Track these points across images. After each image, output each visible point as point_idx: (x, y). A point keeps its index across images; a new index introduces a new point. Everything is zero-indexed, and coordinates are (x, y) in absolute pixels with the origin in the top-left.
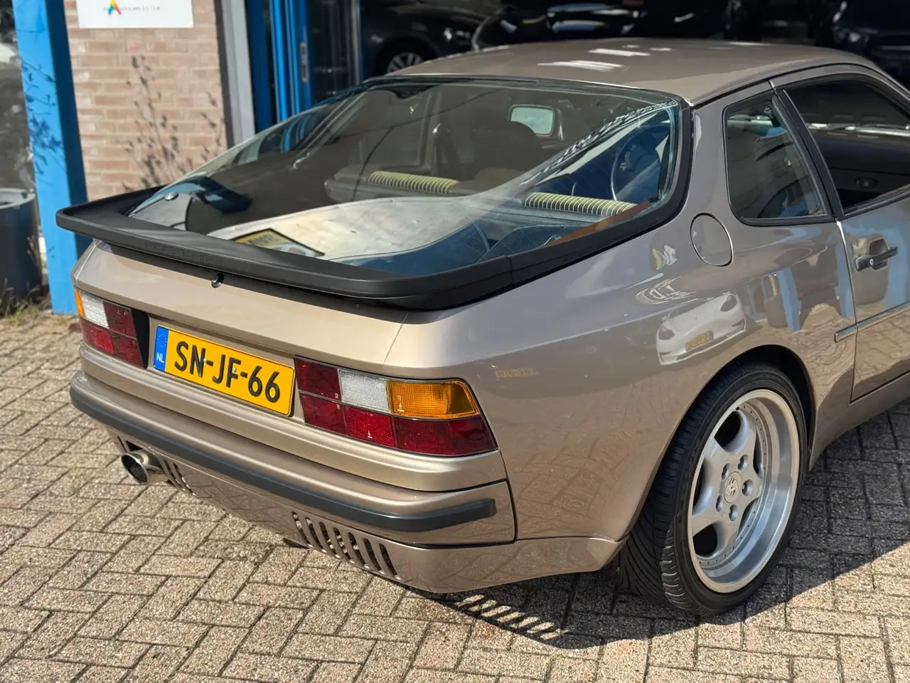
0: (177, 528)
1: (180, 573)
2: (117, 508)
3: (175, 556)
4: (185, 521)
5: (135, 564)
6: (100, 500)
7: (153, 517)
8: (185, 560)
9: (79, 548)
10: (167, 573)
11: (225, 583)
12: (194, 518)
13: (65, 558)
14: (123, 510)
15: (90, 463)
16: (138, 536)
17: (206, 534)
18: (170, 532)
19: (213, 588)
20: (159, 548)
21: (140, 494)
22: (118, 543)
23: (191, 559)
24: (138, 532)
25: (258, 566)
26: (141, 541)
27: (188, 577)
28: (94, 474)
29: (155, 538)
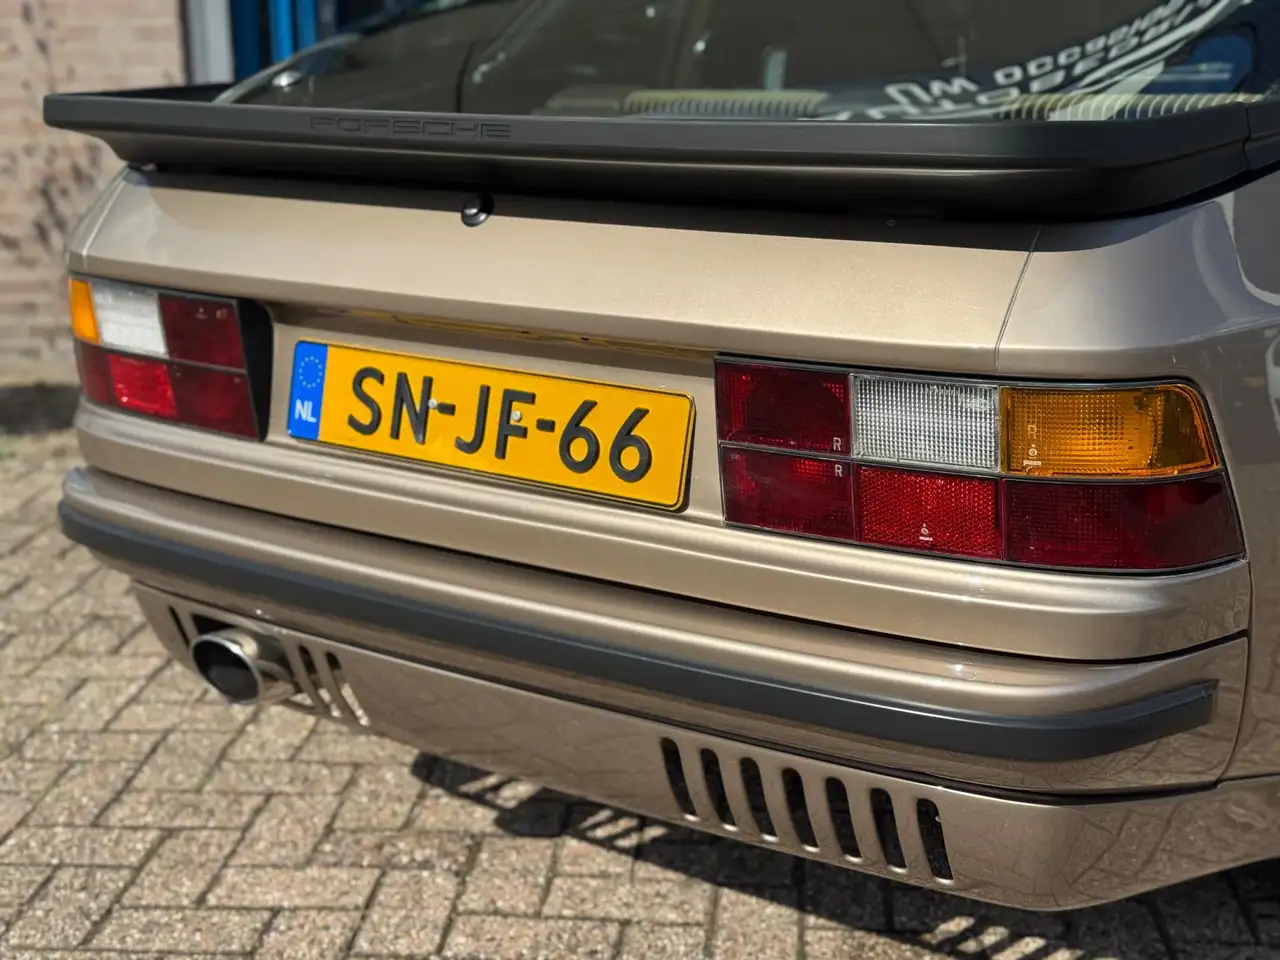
0: (257, 812)
1: (298, 901)
2: (115, 776)
3: (275, 866)
4: (269, 796)
5: (189, 888)
6: (71, 764)
7: (198, 791)
8: (299, 875)
9: (55, 861)
10: (270, 904)
11: (406, 918)
12: (288, 789)
13: (30, 883)
14: (129, 781)
15: (28, 695)
16: (181, 829)
17: (325, 820)
18: (245, 818)
19: (384, 930)
20: (233, 853)
21: (154, 749)
22: (140, 843)
23: (313, 871)
24: (177, 823)
25: (461, 875)
26: (189, 840)
27: (320, 909)
28: (44, 715)
29: (217, 833)
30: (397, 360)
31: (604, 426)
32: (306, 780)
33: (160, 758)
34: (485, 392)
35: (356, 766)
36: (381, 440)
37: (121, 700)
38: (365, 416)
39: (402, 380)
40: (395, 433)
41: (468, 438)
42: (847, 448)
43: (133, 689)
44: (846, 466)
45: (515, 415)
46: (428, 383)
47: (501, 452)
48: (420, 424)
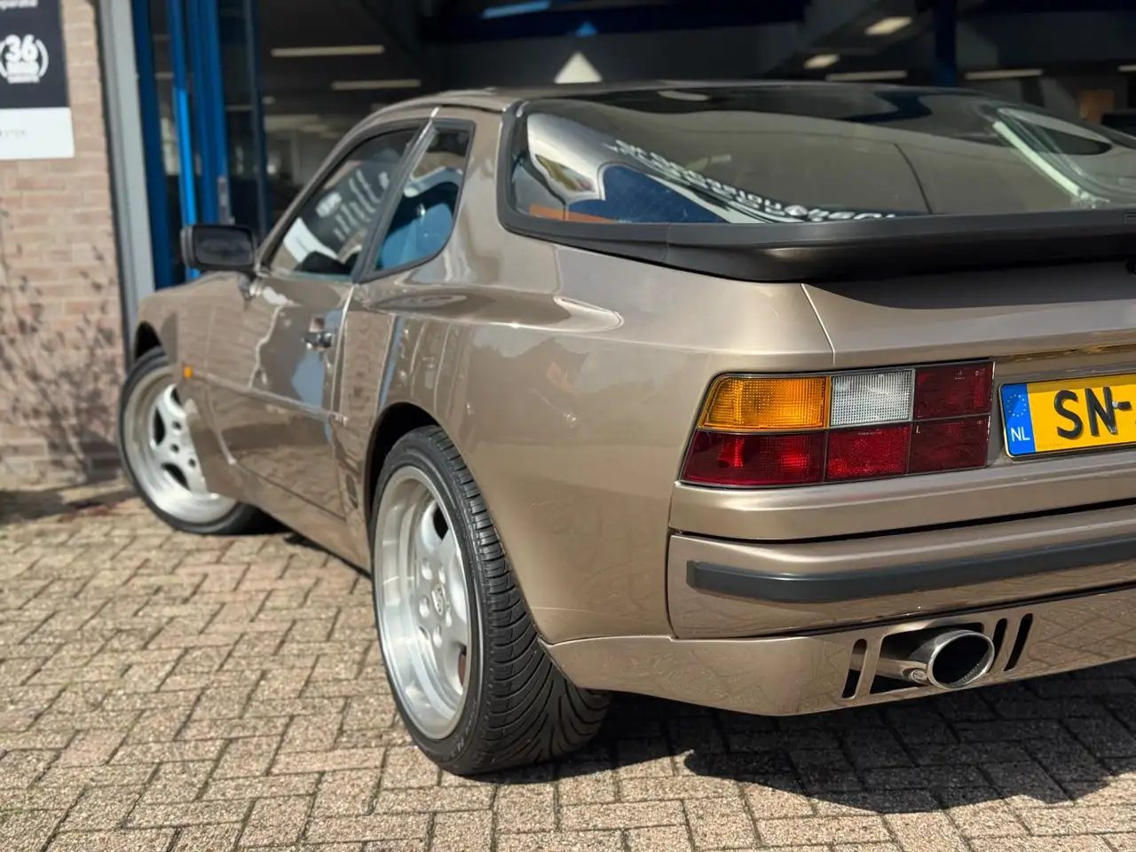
0: (287, 726)
1: (335, 767)
2: (179, 714)
3: (312, 752)
4: (292, 718)
5: (258, 767)
6: (143, 711)
7: (241, 717)
8: (330, 755)
9: (157, 761)
10: (316, 770)
11: (411, 770)
12: (304, 712)
13: (145, 773)
14: (189, 716)
15: (93, 676)
16: (237, 739)
17: (336, 727)
18: (280, 730)
19: (398, 776)
20: (279, 748)
21: (198, 699)
22: (212, 749)
23: (338, 752)
24: (233, 735)
26: (245, 744)
27: (352, 770)
28: (109, 686)
29: (264, 739)
32: (314, 707)
33: (204, 702)
35: (347, 697)
37: (162, 674)
43: (168, 667)
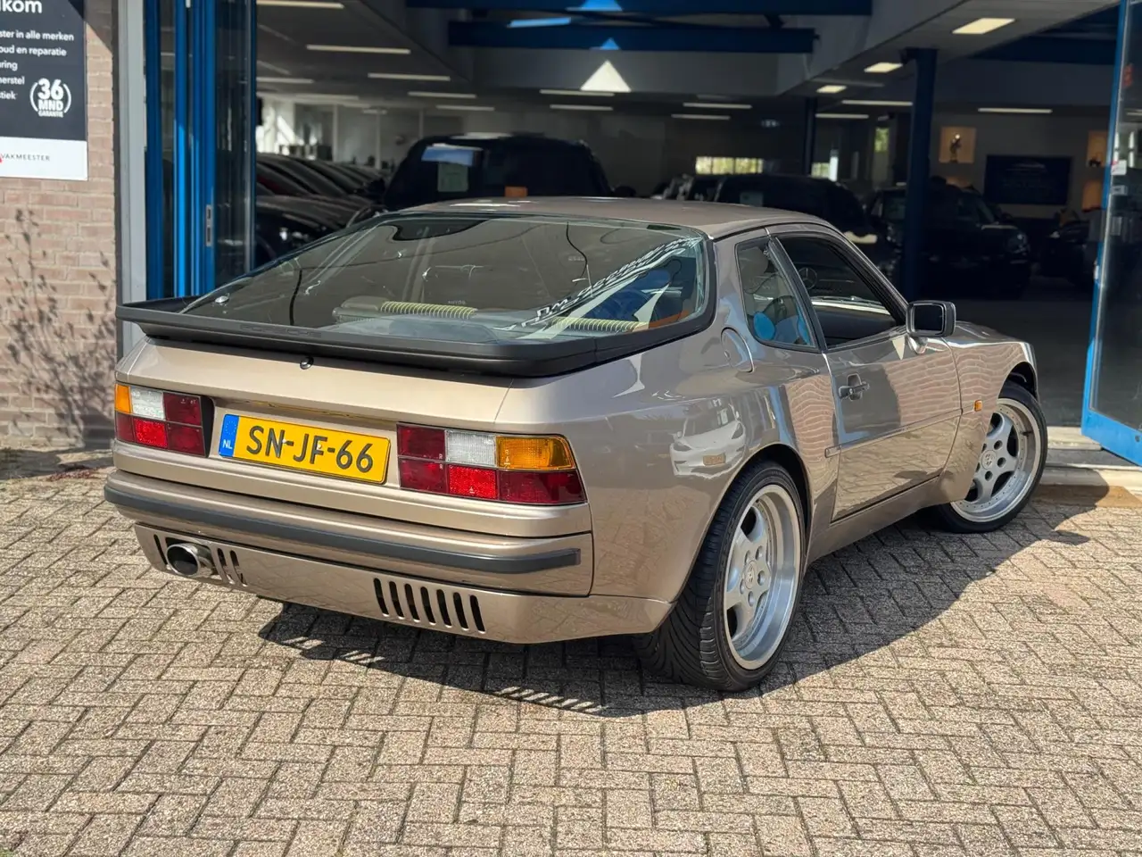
1: (206, 678)
2: (106, 634)
3: (193, 667)
4: (186, 643)
5: (152, 674)
6: (82, 630)
7: (150, 640)
8: (205, 670)
9: (84, 664)
10: (193, 679)
11: (258, 684)
12: (196, 640)
13: (73, 672)
14: (113, 638)
15: (51, 603)
16: (143, 655)
17: (216, 652)
18: (175, 651)
19: (248, 688)
20: (172, 662)
21: (124, 625)
22: (124, 660)
23: (212, 669)
24: (141, 652)
25: (284, 672)
26: (149, 658)
27: (216, 681)
28: (61, 611)
29: (162, 657)
30: (269, 423)
31: (355, 451)
32: (205, 637)
33: (127, 628)
34: (307, 437)
35: (231, 633)
36: (261, 457)
37: (101, 606)
38: (254, 446)
39: (272, 431)
40: (268, 453)
41: (299, 455)
42: (444, 459)
43: (107, 601)
44: (444, 465)
45: (319, 446)
46: (283, 433)
47: (312, 461)
48: (279, 449)
